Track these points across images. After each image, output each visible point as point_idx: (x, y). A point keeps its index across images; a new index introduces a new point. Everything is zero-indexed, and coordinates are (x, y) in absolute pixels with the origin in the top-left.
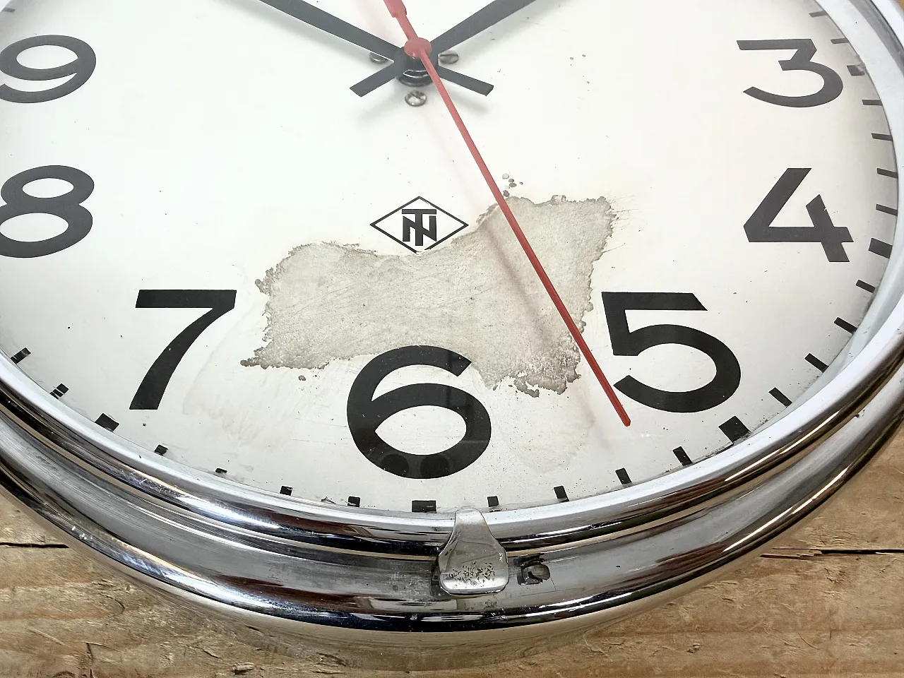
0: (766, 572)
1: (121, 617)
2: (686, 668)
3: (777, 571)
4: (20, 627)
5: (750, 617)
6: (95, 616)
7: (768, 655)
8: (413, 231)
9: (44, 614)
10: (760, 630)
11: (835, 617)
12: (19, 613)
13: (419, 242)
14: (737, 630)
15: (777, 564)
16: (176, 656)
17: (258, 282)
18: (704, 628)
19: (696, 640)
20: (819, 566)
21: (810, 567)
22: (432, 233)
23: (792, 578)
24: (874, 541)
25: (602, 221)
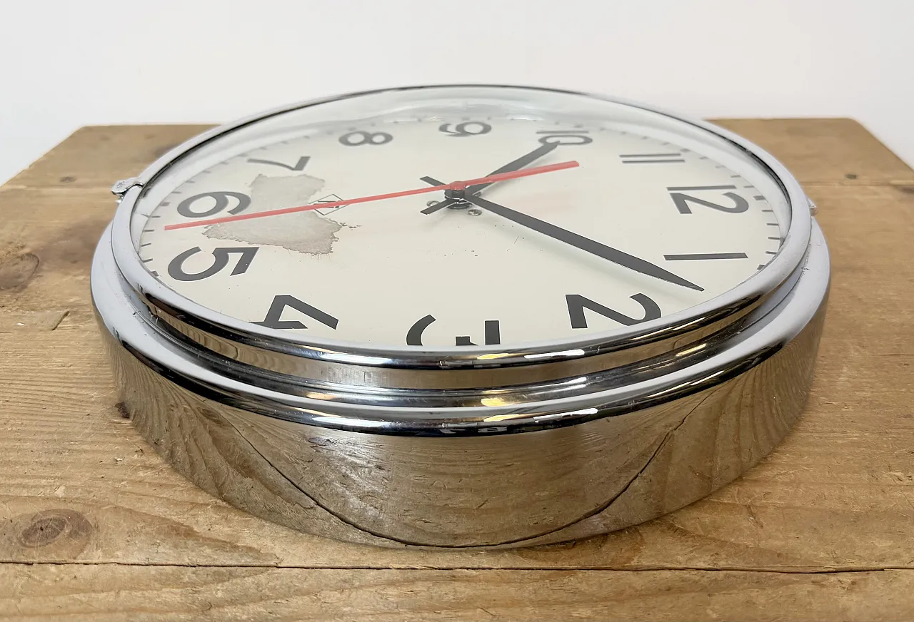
0: (784, 583)
1: (208, 612)
3: (796, 582)
4: (121, 619)
5: (772, 614)
6: (186, 612)
9: (143, 609)
11: (848, 613)
12: (121, 608)
15: (793, 577)
20: (833, 578)
21: (825, 579)
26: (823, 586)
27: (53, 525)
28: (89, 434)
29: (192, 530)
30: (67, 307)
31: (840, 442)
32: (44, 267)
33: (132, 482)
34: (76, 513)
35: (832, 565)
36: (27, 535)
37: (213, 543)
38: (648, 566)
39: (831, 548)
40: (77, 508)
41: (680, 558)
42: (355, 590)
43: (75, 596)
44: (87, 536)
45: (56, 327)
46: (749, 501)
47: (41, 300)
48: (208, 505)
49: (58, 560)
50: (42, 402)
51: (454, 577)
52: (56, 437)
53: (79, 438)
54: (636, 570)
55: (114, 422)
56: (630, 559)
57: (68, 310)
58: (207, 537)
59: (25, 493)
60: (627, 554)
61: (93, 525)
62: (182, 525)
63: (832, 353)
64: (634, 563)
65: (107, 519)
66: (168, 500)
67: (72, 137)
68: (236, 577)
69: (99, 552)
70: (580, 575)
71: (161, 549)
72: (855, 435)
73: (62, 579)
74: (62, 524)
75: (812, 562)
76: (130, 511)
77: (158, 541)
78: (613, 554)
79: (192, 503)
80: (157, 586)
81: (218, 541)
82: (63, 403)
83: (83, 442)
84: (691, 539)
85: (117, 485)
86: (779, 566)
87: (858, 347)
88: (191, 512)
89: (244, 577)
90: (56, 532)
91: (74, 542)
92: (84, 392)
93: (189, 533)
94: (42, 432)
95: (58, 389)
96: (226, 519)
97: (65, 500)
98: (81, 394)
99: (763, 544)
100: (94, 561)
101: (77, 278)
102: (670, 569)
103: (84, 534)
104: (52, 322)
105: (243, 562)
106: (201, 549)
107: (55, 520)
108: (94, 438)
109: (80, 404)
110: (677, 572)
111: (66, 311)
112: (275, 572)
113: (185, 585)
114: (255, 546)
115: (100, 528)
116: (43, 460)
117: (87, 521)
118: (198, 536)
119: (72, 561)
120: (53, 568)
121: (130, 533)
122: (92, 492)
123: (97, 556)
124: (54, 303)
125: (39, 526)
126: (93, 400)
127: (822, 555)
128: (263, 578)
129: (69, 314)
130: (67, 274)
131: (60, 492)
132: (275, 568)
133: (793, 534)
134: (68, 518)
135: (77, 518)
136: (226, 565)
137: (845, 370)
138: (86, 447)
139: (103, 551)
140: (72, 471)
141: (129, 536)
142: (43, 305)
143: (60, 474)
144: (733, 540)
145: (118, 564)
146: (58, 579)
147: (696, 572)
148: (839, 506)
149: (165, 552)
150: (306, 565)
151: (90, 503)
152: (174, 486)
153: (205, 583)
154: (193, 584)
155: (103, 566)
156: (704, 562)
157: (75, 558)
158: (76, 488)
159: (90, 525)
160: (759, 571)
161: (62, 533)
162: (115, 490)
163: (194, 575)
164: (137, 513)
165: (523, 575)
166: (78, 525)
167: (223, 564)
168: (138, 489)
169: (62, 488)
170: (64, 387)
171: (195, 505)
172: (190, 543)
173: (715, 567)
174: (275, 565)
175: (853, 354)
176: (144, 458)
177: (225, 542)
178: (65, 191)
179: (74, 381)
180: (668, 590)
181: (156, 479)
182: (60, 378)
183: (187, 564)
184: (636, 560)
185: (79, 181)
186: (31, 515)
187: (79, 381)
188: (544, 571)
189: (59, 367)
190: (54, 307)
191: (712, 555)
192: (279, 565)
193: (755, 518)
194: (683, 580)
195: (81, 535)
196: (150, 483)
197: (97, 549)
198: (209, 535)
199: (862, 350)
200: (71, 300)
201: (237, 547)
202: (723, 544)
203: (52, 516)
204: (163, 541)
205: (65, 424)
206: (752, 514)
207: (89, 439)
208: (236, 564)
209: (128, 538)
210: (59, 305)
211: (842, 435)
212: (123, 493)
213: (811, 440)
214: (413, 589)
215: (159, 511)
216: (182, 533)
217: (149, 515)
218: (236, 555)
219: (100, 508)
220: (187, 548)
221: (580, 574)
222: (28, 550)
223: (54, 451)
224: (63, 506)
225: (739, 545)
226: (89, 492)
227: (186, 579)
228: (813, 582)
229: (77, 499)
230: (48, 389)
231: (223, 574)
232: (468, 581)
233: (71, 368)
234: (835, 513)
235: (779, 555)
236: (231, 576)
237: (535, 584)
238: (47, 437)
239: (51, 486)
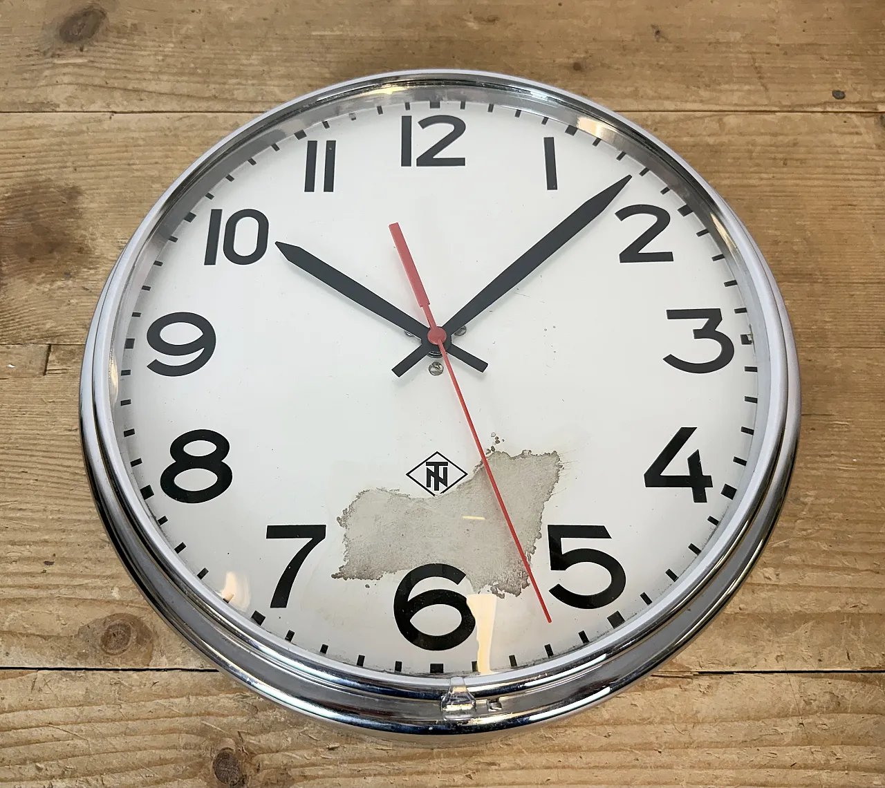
0: (661, 687)
1: (256, 716)
2: (602, 746)
3: (668, 686)
4: (196, 721)
5: (646, 716)
6: (241, 715)
7: (653, 739)
8: (432, 479)
9: (209, 714)
10: (650, 723)
11: (699, 715)
12: (195, 713)
13: (437, 488)
14: (637, 724)
15: (668, 681)
16: (292, 740)
17: (338, 519)
18: (616, 722)
19: (609, 729)
20: (695, 682)
21: (689, 683)
22: (445, 482)
23: (677, 690)
24: (734, 665)
25: (553, 470)
26: (686, 690)
27: (122, 631)
30: (47, 337)
34: (136, 617)
35: (696, 669)
36: (106, 640)
40: (135, 612)
43: (159, 701)
44: (151, 642)
45: (46, 370)
49: (135, 666)
50: (68, 482)
57: (49, 342)
59: (87, 595)
61: (152, 630)
69: (164, 657)
73: (145, 685)
74: (127, 629)
80: (215, 691)
90: (126, 639)
91: (143, 648)
97: (122, 603)
100: (163, 667)
101: (41, 288)
103: (148, 641)
104: (39, 363)
107: (121, 624)
111: (47, 343)
113: (235, 690)
115: (158, 634)
116: (90, 555)
117: (146, 626)
119: (146, 667)
120: (135, 675)
123: (164, 661)
124: (32, 331)
125: (111, 632)
129: (52, 349)
131: (116, 594)
134: (132, 625)
135: (137, 622)
139: (167, 658)
142: (23, 335)
143: (108, 573)
145: (182, 669)
146: (142, 685)
151: (143, 606)
155: (171, 672)
159: (150, 631)
161: (131, 640)
166: (140, 629)
169: (116, 590)
186: (101, 620)
189: (65, 430)
190: (34, 337)
195: (146, 641)
197: (162, 655)
200: (47, 326)
203: (118, 621)
209: (183, 645)
210: (38, 334)
222: (111, 657)
224: (123, 610)
229: (132, 602)
238: (86, 527)
239: (106, 587)
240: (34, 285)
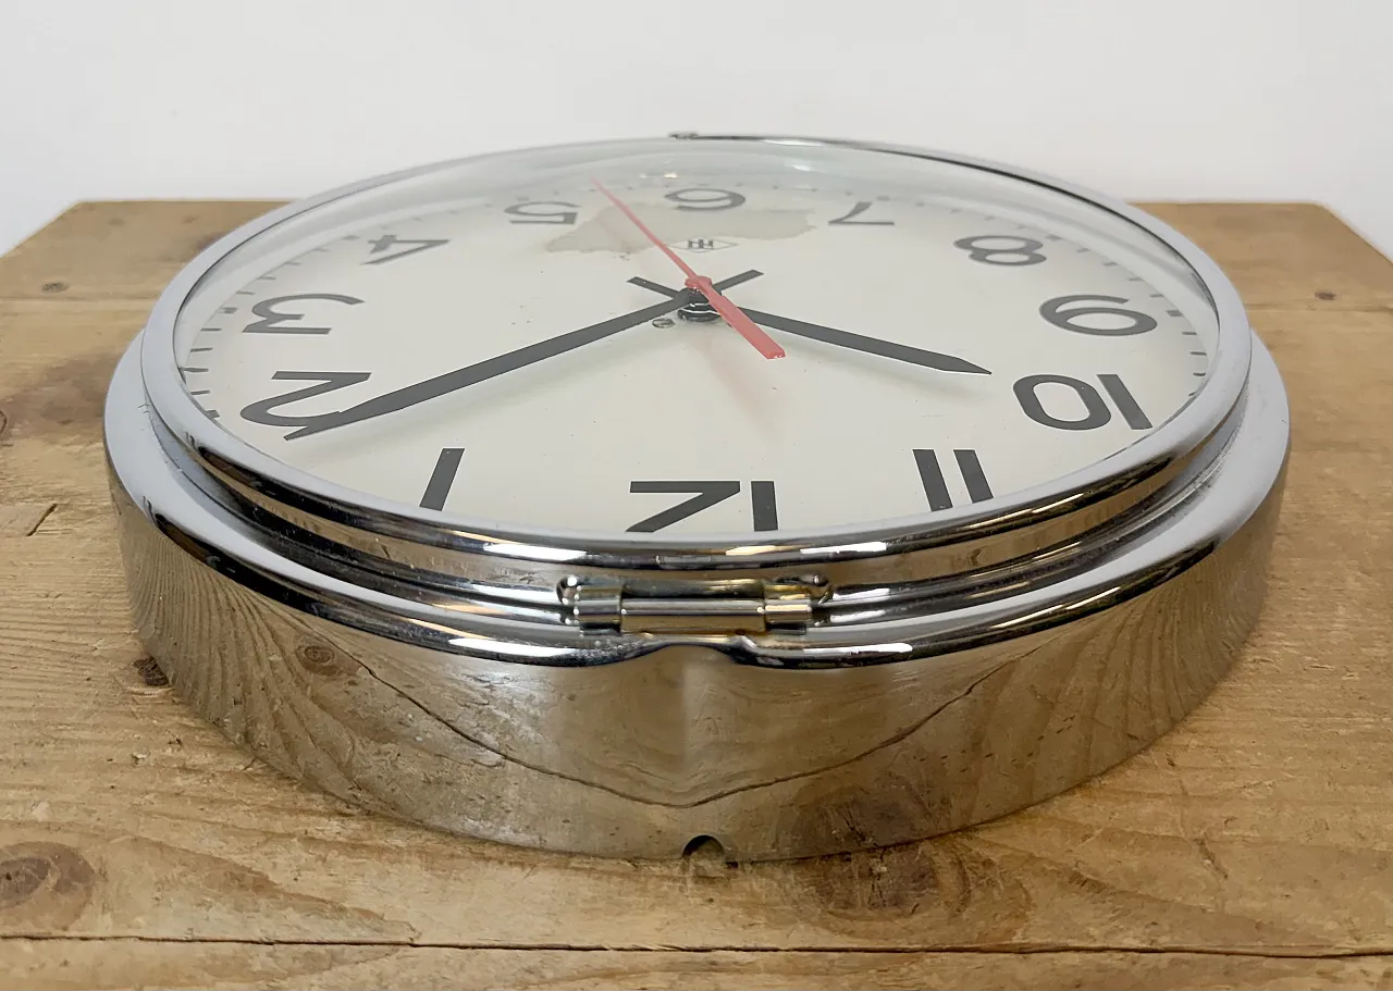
26: (1335, 980)
27: (29, 871)
28: (90, 713)
29: (266, 879)
30: (53, 497)
31: (1342, 732)
32: (15, 431)
33: (162, 795)
34: (68, 849)
35: (1347, 945)
37: (302, 903)
38: (1041, 945)
39: (1345, 914)
40: (69, 840)
41: (1093, 931)
42: (546, 985)
44: (86, 889)
45: (34, 531)
46: (1202, 833)
47: (8, 485)
48: (291, 836)
49: (34, 931)
50: (11, 658)
51: (713, 963)
52: (33, 717)
53: (72, 719)
54: (1022, 951)
55: (133, 693)
56: (1010, 932)
57: (54, 502)
58: (292, 891)
60: (1005, 925)
61: (96, 869)
62: (250, 871)
63: (1316, 584)
64: (1017, 939)
65: (120, 860)
66: (225, 826)
67: (62, 218)
68: (343, 962)
69: (108, 918)
70: (928, 961)
71: (213, 913)
72: (1367, 720)
73: (43, 965)
74: (42, 868)
75: (1314, 938)
76: (159, 845)
77: (209, 899)
78: (982, 923)
79: (265, 833)
80: (208, 977)
81: (312, 898)
82: (46, 659)
83: (78, 726)
84: (1110, 898)
85: (137, 800)
86: (1259, 946)
87: (1359, 574)
88: (266, 849)
89: (357, 963)
90: (32, 883)
91: (64, 899)
92: (81, 640)
93: (262, 885)
94: (10, 708)
95: (40, 635)
96: (324, 860)
97: (48, 826)
98: (77, 645)
99: (1230, 907)
100: (99, 935)
101: (70, 449)
102: (1077, 950)
103: (81, 886)
105: (354, 937)
106: (283, 912)
107: (31, 860)
108: (99, 720)
109: (73, 660)
110: (1090, 956)
111: (51, 503)
112: (407, 954)
113: (256, 976)
114: (374, 909)
115: (110, 876)
116: (11, 756)
117: (86, 863)
118: (278, 891)
119: (60, 933)
120: (27, 946)
121: (162, 884)
122: (95, 812)
123: (104, 925)
124: (31, 491)
125: (4, 871)
126: (96, 653)
127: (1331, 926)
128: (388, 964)
129: (56, 509)
130: (53, 443)
131: (40, 813)
132: (409, 948)
133: (1279, 890)
134: (54, 859)
135: (68, 856)
136: (325, 940)
137: (1341, 611)
138: (85, 734)
139: (114, 917)
140: (60, 775)
141: (159, 890)
142: (12, 494)
143: (38, 781)
144: (1179, 899)
145: (141, 939)
146: (36, 966)
147: (1121, 955)
148: (1350, 842)
149: (221, 919)
150: (461, 943)
151: (91, 831)
152: (234, 803)
153: (291, 973)
154: (269, 975)
155: (113, 942)
156: (1135, 938)
157: (65, 929)
158: (68, 805)
159: (93, 871)
160: (1227, 954)
161: (43, 885)
162: (135, 809)
163: (271, 959)
164: (172, 850)
165: (833, 961)
166: (72, 869)
167: (320, 939)
168: (175, 807)
169: (44, 805)
170: (47, 632)
171: (269, 836)
172: (263, 902)
173: (1154, 947)
174: (409, 941)
175: (1352, 584)
176: (182, 754)
177: (323, 901)
178: (52, 305)
179: (66, 621)
180: (1078, 986)
181: (204, 790)
182: (40, 616)
183: (257, 939)
184: (1019, 932)
185: (72, 290)
187: (71, 621)
188: (867, 954)
189: (38, 596)
190: (33, 496)
191: (1147, 927)
192: (416, 942)
193: (1213, 862)
194: (1101, 969)
195: (75, 888)
196: (192, 797)
197: (103, 913)
198: (296, 888)
199: (1365, 577)
200: (58, 486)
201: (342, 909)
202: (1164, 905)
203: (25, 854)
204: (217, 898)
205: (49, 696)
206: (1210, 856)
207: (90, 721)
208: (342, 939)
209: (158, 895)
210: (40, 494)
211: (1346, 721)
212: (149, 814)
213: (1296, 728)
214: (647, 986)
215: (211, 845)
216: (251, 885)
217: (194, 853)
218: (342, 923)
219: (108, 840)
220: (257, 911)
221: (928, 959)
223: (31, 742)
224: (43, 838)
225: (1189, 908)
226: (90, 813)
227: (257, 967)
228: (1321, 973)
229: (70, 824)
230: (22, 635)
231: (320, 957)
232: (738, 971)
233: (59, 599)
234: (1344, 854)
235: (1259, 926)
236: (335, 960)
237: (852, 976)
238: (22, 717)
239: (24, 802)
240: (58, 447)
